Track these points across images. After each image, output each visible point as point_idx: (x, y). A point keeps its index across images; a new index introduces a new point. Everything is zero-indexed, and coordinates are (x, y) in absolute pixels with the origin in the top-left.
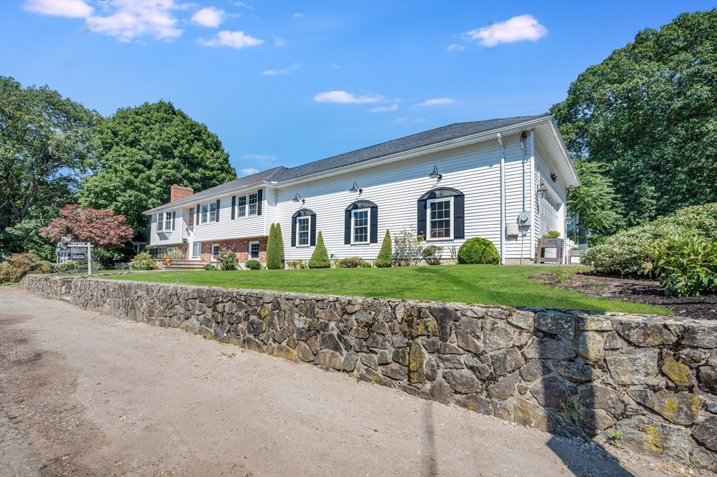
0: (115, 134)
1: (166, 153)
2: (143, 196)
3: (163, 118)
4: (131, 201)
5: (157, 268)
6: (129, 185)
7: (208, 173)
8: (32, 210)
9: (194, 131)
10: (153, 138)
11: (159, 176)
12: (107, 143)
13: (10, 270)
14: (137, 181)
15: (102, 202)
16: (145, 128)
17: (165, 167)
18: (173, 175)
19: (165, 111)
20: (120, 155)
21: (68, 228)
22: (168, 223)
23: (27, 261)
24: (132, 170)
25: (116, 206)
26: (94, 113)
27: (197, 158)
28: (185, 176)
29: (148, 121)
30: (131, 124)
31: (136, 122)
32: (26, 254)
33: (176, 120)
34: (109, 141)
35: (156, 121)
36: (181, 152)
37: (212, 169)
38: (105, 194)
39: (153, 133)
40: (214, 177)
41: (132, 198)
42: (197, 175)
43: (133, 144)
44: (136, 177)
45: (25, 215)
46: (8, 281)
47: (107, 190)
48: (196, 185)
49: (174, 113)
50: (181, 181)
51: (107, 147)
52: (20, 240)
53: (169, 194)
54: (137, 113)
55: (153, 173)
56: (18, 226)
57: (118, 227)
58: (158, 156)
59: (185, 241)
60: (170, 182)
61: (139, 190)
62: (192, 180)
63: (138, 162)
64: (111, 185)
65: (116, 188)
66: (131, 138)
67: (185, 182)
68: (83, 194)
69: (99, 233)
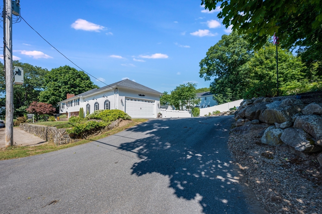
0: (50, 78)
1: (66, 83)
2: (58, 98)
3: (65, 72)
4: (54, 100)
5: (55, 121)
6: (53, 94)
7: (81, 89)
8: (25, 103)
9: (77, 75)
10: (61, 79)
11: (63, 91)
12: (47, 81)
13: (17, 122)
14: (55, 93)
15: (45, 100)
16: (59, 75)
17: (65, 88)
18: (68, 91)
19: (67, 69)
20: (51, 85)
21: (33, 109)
22: (63, 106)
23: (23, 119)
24: (54, 89)
25: (50, 101)
26: (46, 70)
27: (77, 84)
28: (72, 91)
29: (61, 73)
30: (55, 74)
31: (56, 73)
32: (23, 117)
33: (71, 72)
34: (48, 80)
35: (63, 73)
36: (70, 83)
37: (83, 87)
38: (46, 97)
39: (62, 77)
40: (84, 90)
41: (54, 99)
42: (77, 90)
43: (56, 80)
44: (55, 92)
45: (23, 105)
46: (17, 125)
47: (46, 96)
48: (76, 93)
49: (70, 69)
50: (71, 92)
51: (47, 82)
52: (21, 112)
53: (66, 96)
54: (58, 70)
55: (61, 90)
56: (20, 108)
57: (50, 108)
58: (63, 84)
59: (67, 112)
60: (66, 93)
61: (57, 96)
62: (75, 92)
63: (57, 87)
64: (48, 95)
65: (49, 96)
66: (55, 79)
67: (72, 92)
68: (40, 98)
69: (43, 110)
